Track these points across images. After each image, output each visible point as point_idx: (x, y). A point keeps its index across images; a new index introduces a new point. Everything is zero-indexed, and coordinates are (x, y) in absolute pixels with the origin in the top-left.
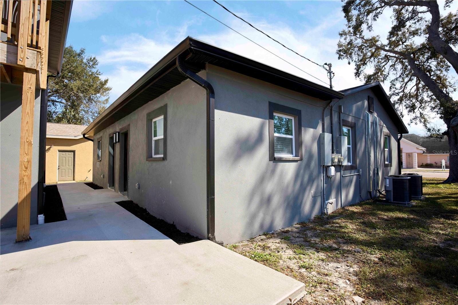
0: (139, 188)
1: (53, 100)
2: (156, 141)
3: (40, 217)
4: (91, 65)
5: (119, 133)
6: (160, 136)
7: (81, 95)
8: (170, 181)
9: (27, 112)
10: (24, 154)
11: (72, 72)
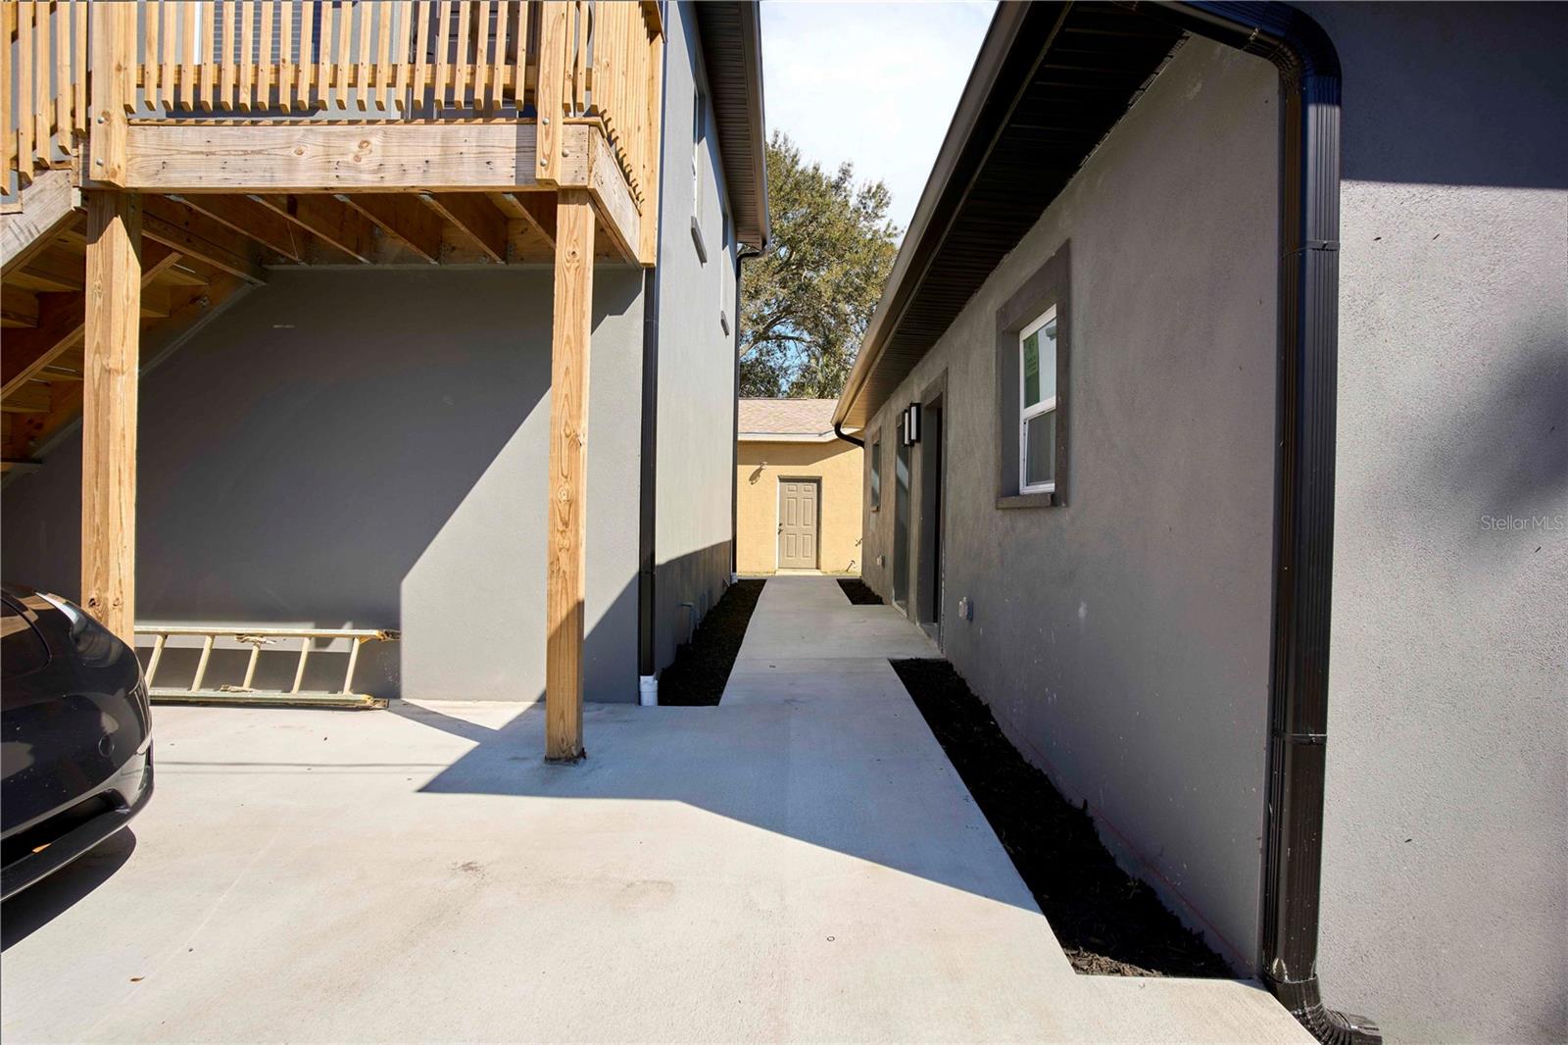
0: (970, 616)
1: (779, 335)
2: (1034, 422)
3: (646, 682)
4: (870, 211)
5: (918, 406)
6: (1048, 402)
7: (848, 308)
8: (1079, 606)
9: (565, 336)
10: (560, 476)
11: (820, 243)
